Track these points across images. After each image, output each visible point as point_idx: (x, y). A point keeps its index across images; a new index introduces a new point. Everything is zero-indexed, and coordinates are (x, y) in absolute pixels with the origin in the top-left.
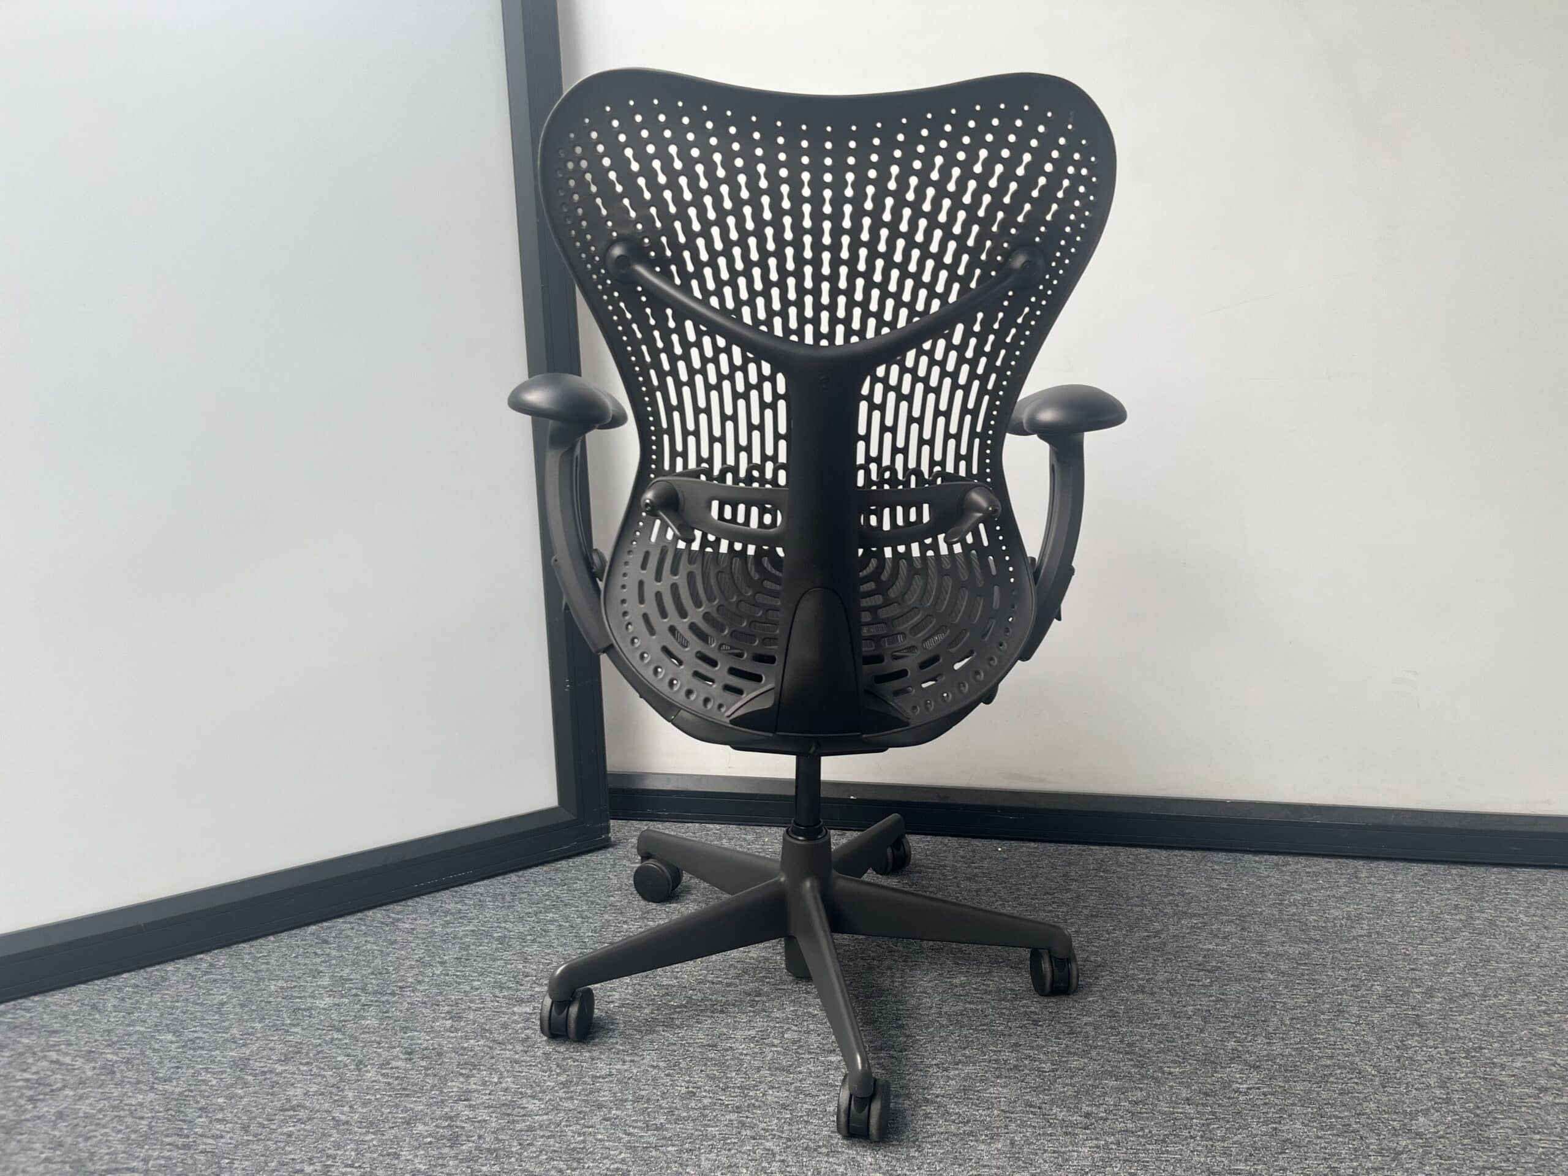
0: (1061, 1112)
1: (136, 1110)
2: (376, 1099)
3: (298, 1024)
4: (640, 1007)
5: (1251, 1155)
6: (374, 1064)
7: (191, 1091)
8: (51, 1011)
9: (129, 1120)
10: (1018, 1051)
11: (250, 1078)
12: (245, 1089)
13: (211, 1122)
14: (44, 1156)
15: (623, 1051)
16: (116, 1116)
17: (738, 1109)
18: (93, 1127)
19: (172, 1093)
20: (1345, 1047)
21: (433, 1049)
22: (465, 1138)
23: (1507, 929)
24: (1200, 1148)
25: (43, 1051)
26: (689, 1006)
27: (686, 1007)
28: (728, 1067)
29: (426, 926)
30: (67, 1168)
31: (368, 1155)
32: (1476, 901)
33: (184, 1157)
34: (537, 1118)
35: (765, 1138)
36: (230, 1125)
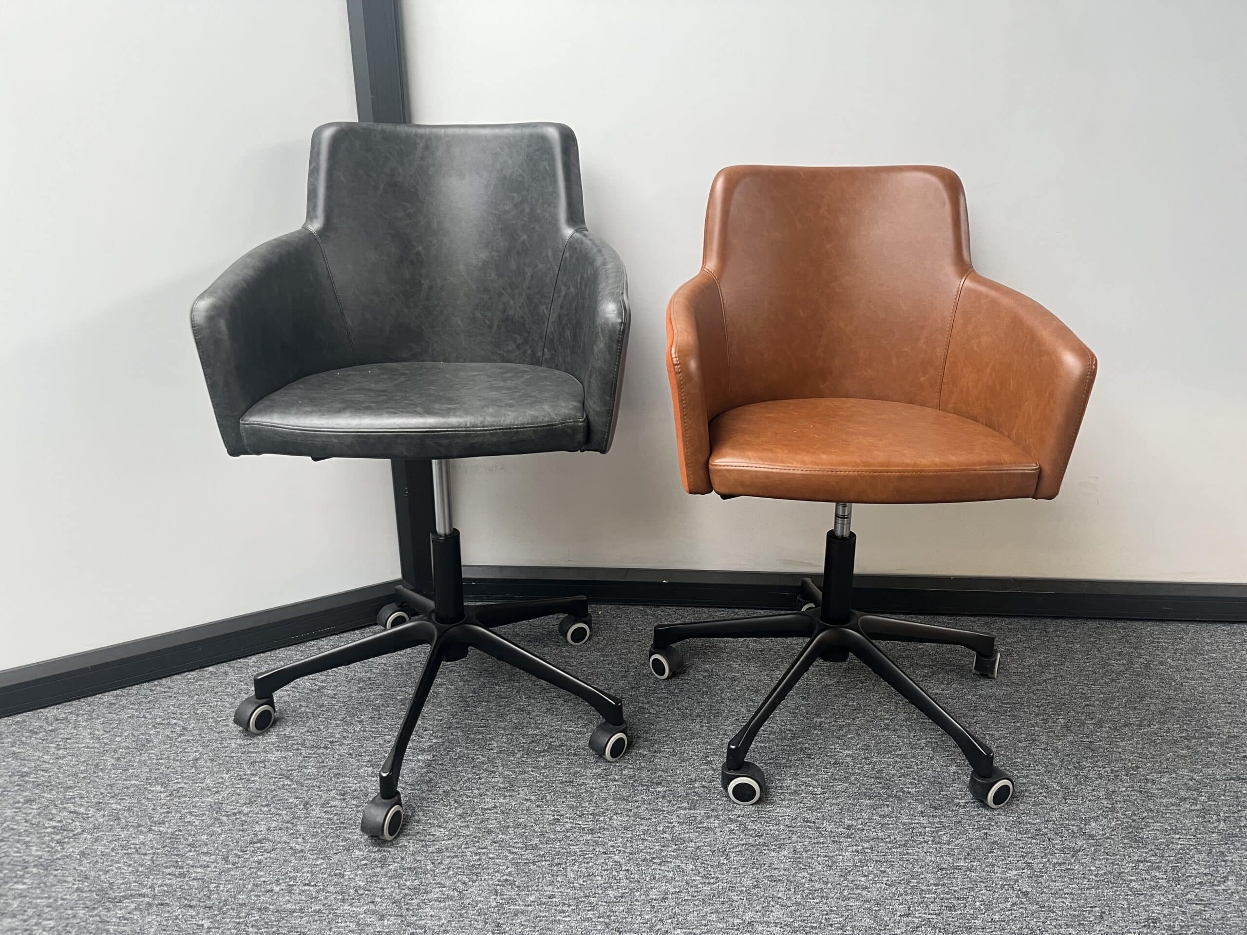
0: (830, 825)
1: (140, 848)
2: (322, 832)
3: (256, 774)
4: (514, 753)
5: (968, 855)
6: (317, 804)
7: (181, 831)
8: (65, 770)
9: (136, 856)
10: (797, 779)
11: (224, 818)
13: (198, 855)
14: (75, 887)
15: (504, 788)
16: (125, 854)
17: (592, 831)
18: (109, 863)
19: (166, 833)
20: (1037, 768)
21: (361, 791)
22: (391, 860)
23: (1158, 671)
24: (931, 850)
25: (62, 803)
26: (550, 750)
27: (547, 751)
28: (583, 799)
29: (345, 691)
31: (321, 876)
32: (1135, 649)
33: (181, 884)
34: (443, 842)
35: (613, 853)
36: (214, 857)
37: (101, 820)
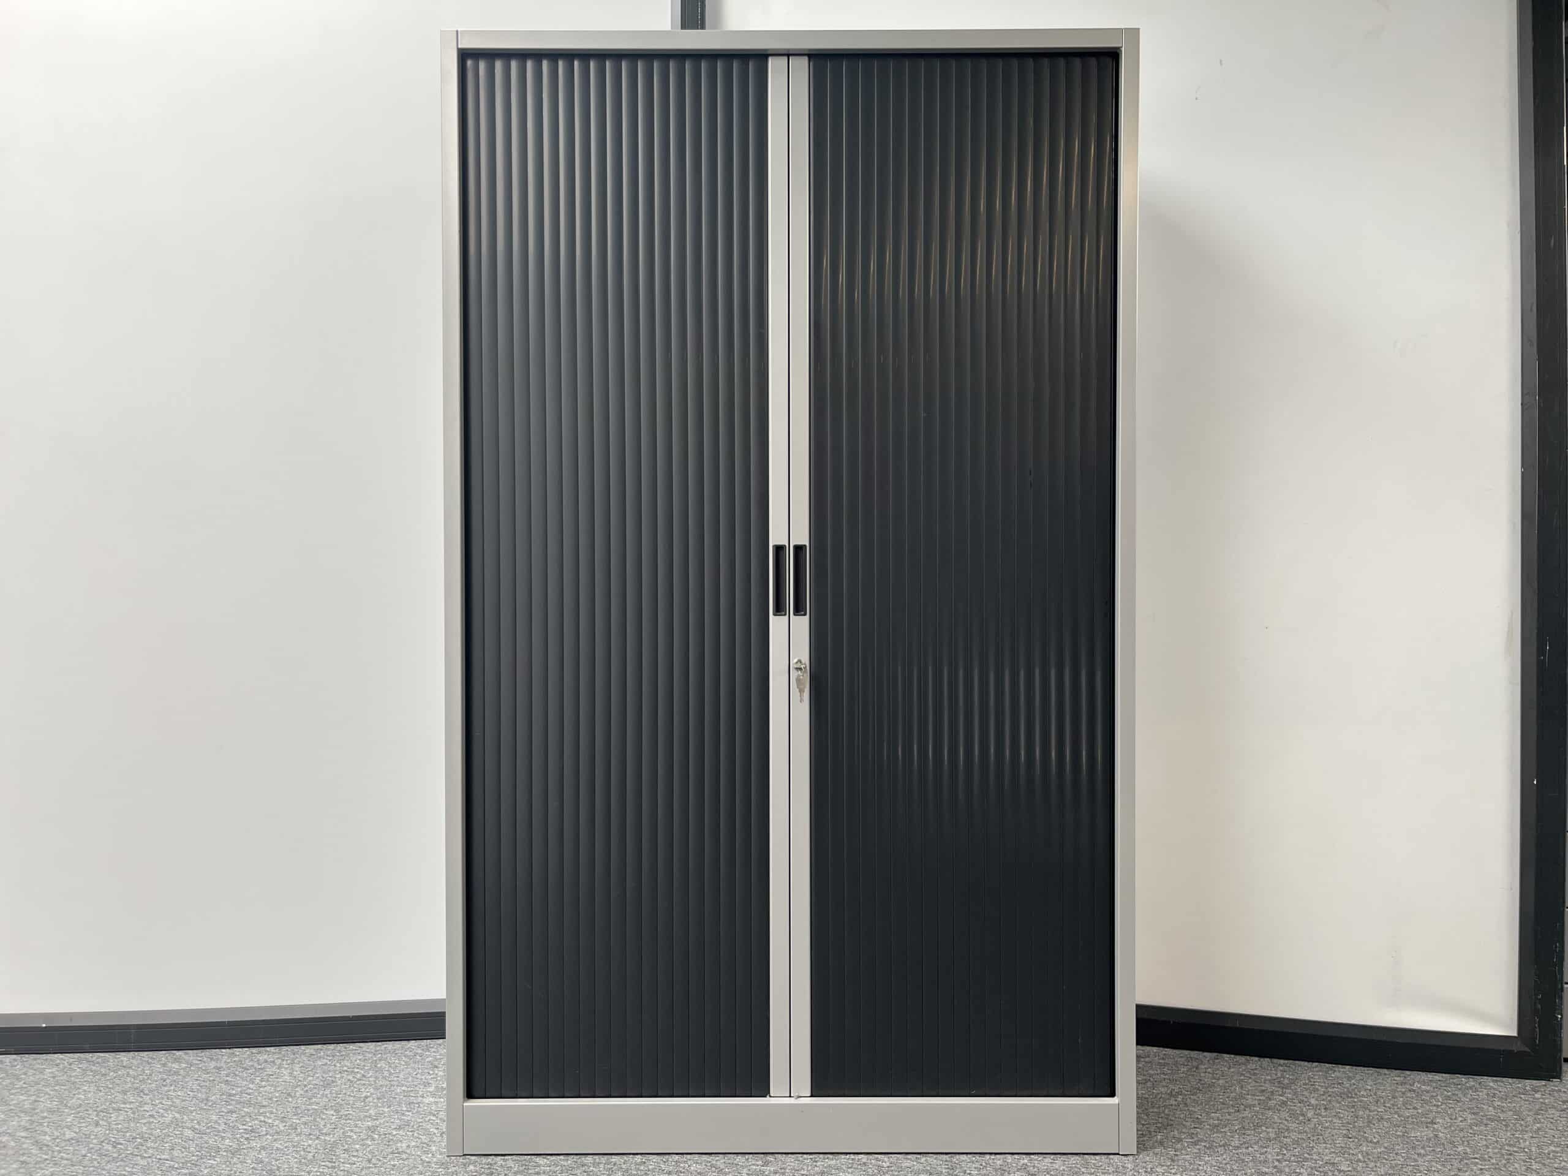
3: (410, 1111)
7: (341, 1141)
12: (373, 1142)
19: (330, 1141)
30: (264, 1173)
37: (283, 1128)
